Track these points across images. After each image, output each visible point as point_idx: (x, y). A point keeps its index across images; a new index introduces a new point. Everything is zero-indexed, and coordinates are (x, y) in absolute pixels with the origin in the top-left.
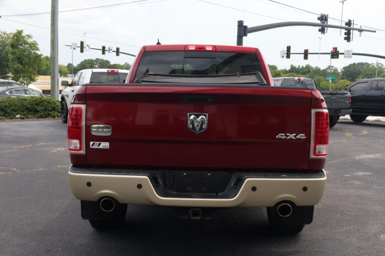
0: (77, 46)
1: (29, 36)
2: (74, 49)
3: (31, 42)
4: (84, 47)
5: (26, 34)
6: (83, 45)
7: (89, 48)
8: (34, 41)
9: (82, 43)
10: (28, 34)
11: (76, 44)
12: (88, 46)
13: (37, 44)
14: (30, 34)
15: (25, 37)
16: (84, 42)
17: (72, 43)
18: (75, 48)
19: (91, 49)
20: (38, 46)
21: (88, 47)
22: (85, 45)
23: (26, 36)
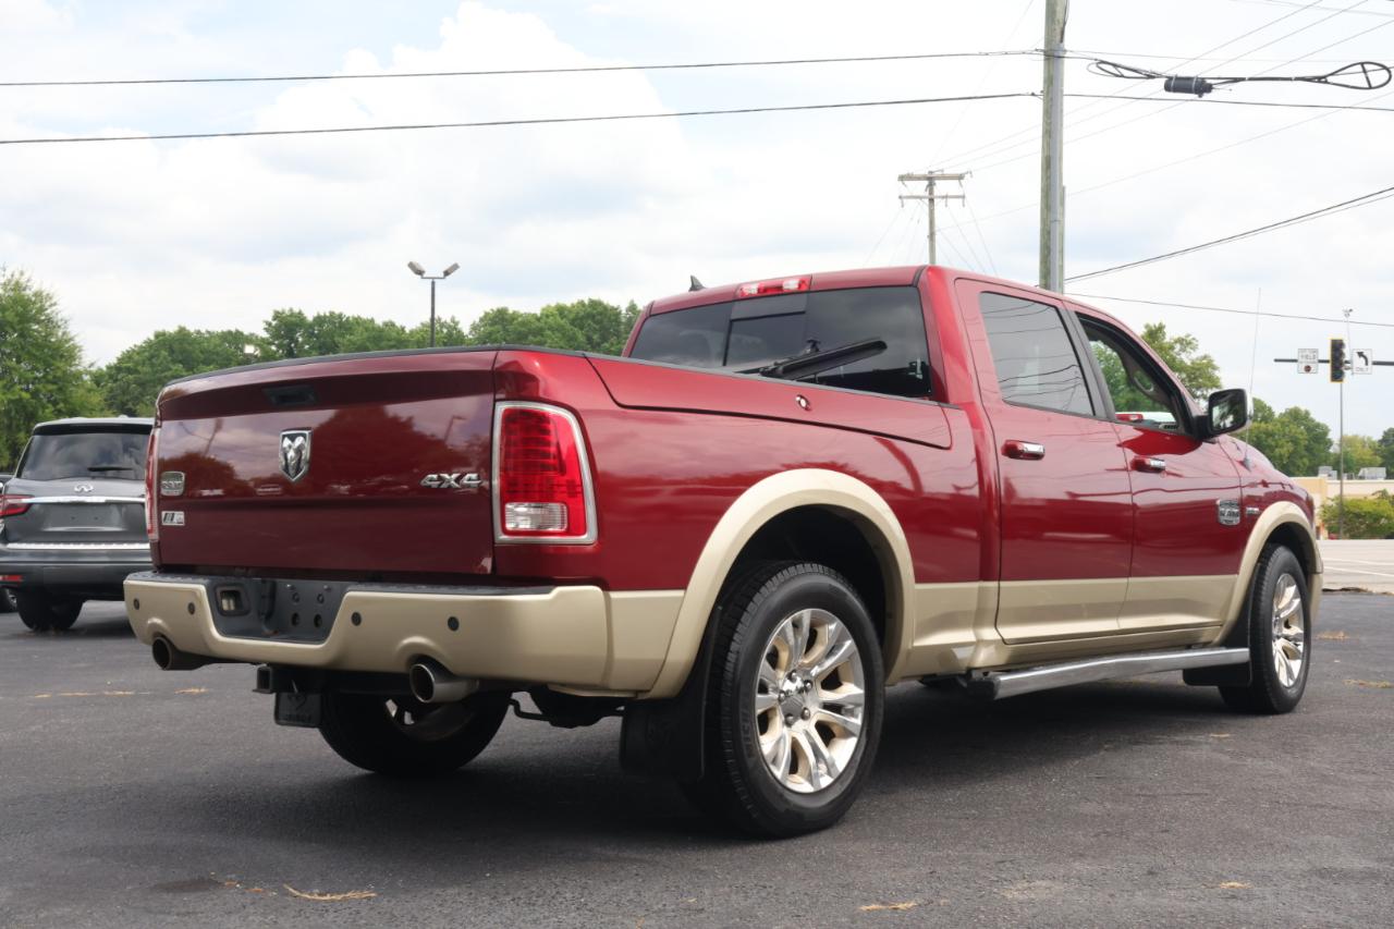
0: (1321, 358)
1: (1185, 343)
2: (1308, 369)
3: (1193, 363)
4: (1347, 358)
5: (1176, 337)
6: (1342, 354)
7: (1367, 364)
8: (1205, 357)
9: (1337, 347)
10: (1183, 335)
11: (1315, 351)
12: (1361, 354)
13: (1214, 368)
14: (1188, 336)
15: (1172, 348)
16: (1345, 342)
17: (1301, 350)
18: (1313, 367)
19: (1375, 363)
20: (1217, 373)
21: (1362, 359)
22: (1348, 353)
23: (1176, 342)
